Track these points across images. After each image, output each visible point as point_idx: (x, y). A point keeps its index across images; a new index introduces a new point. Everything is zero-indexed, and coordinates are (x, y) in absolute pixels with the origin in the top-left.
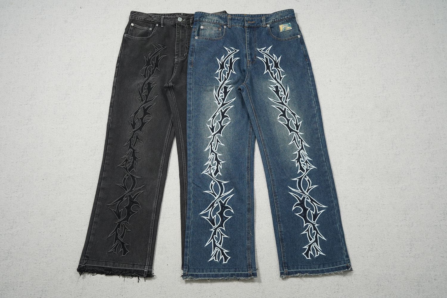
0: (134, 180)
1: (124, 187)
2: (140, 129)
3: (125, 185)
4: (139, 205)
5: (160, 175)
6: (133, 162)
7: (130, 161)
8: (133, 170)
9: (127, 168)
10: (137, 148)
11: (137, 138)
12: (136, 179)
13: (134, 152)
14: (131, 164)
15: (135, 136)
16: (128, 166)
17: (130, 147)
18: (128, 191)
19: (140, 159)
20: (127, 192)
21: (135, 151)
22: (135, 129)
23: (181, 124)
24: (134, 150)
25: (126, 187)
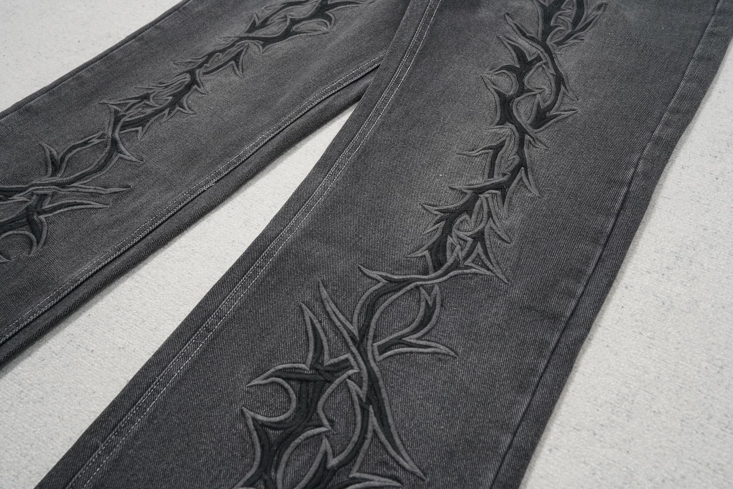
0: (108, 158)
1: (53, 163)
2: (267, 41)
3: (66, 159)
4: (38, 242)
5: (207, 182)
6: (162, 110)
7: (151, 102)
8: (137, 131)
9: (124, 116)
10: (209, 83)
11: (236, 58)
12: (116, 159)
13: (188, 87)
14: (149, 111)
15: (234, 50)
16: (134, 114)
17: (192, 72)
18: (58, 179)
19: (191, 112)
20: (47, 179)
21: (195, 87)
22: (251, 35)
23: (410, 73)
24: (194, 82)
25: (64, 165)
